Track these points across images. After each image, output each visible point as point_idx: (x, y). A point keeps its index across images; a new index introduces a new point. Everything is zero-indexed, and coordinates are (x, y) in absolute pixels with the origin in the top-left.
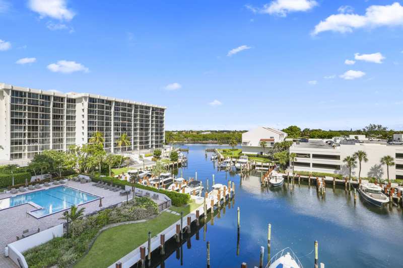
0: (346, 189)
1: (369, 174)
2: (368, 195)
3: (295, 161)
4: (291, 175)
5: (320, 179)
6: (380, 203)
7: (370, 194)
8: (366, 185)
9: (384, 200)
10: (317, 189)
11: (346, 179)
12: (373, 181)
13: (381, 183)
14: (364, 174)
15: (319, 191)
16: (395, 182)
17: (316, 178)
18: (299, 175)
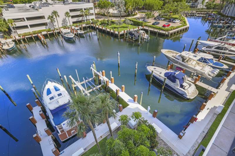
0: (55, 36)
1: (62, 24)
2: (66, 36)
3: (15, 26)
4: (17, 38)
5: (39, 35)
6: (71, 38)
7: (67, 35)
8: (64, 31)
9: (72, 36)
10: (41, 42)
11: (53, 31)
12: (65, 27)
13: (69, 28)
14: (61, 26)
15: (43, 42)
16: (73, 25)
17: (36, 35)
18: (24, 36)
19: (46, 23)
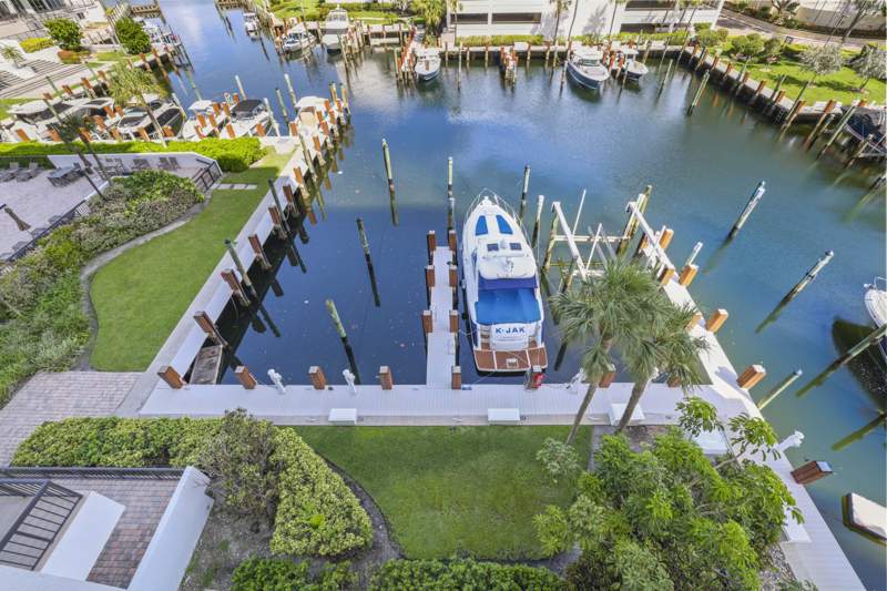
0: (546, 65)
1: (586, 28)
2: (581, 70)
3: (459, 12)
4: (452, 48)
5: (507, 49)
6: (595, 83)
7: (585, 68)
8: (581, 52)
9: (600, 74)
10: (503, 74)
11: (548, 44)
12: (590, 40)
13: (600, 45)
14: (578, 32)
15: (507, 75)
16: (618, 38)
17: (499, 49)
18: (468, 45)
19: (540, 14)
